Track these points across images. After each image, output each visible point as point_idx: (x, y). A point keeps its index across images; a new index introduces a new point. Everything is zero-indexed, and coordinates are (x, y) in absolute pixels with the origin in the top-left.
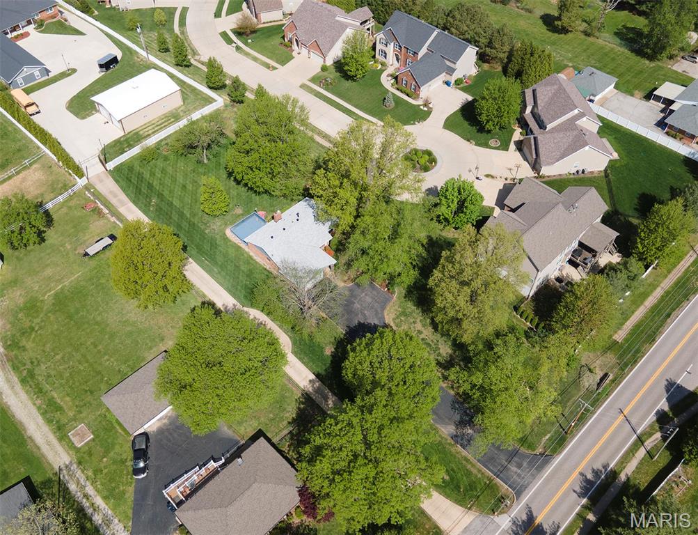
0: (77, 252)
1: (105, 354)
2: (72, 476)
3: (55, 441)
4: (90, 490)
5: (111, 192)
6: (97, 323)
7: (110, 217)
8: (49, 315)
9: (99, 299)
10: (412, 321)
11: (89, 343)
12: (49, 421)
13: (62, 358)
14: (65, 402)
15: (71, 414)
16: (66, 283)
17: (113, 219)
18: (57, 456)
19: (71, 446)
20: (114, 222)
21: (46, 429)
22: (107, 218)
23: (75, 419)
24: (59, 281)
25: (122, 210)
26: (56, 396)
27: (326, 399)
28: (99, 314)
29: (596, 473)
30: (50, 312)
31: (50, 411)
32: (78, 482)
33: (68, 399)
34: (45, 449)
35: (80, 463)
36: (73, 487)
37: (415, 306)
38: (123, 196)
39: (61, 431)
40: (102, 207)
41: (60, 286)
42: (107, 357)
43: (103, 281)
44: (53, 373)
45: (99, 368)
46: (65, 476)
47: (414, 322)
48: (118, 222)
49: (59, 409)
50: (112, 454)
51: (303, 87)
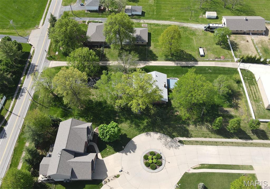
5: (225, 64)
10: (98, 96)
12: (154, 24)
15: (152, 27)
16: (194, 42)
17: (211, 59)
19: (144, 23)
20: (209, 59)
22: (213, 59)
24: (197, 41)
25: (214, 63)
26: (160, 27)
27: (102, 63)
29: (21, 95)
30: (187, 36)
31: (157, 25)
33: (157, 28)
35: (138, 23)
36: (134, 20)
37: (101, 101)
38: (220, 66)
39: (149, 24)
40: (220, 60)
41: (194, 40)
46: (138, 20)
47: (97, 96)
51: (251, 168)
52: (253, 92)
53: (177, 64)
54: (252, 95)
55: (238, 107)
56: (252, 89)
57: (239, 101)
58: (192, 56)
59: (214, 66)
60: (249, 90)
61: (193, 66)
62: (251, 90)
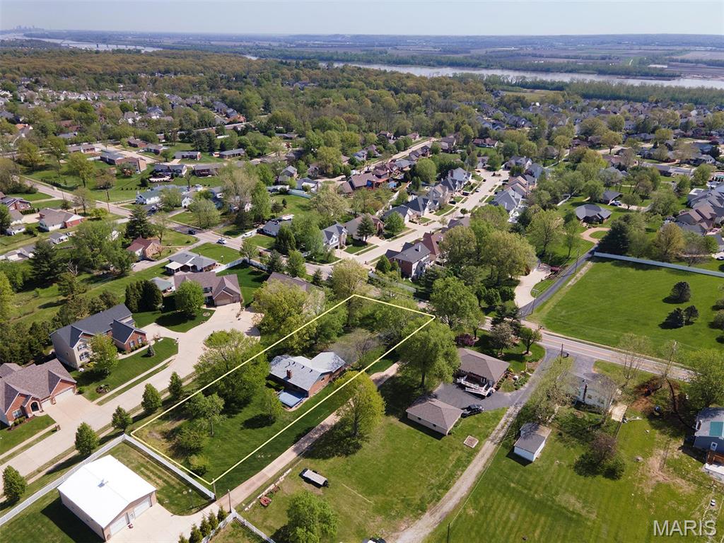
0: (322, 494)
1: (411, 449)
2: (495, 437)
3: (480, 453)
4: (499, 427)
5: (247, 489)
6: (388, 461)
7: (278, 483)
8: (387, 493)
9: (367, 466)
11: (406, 461)
12: (469, 462)
13: (422, 472)
14: (453, 458)
15: (459, 452)
16: (355, 492)
17: (282, 479)
18: (489, 448)
19: (479, 444)
20: (285, 478)
21: (475, 461)
22: (281, 483)
23: (462, 449)
24: (354, 497)
25: (270, 475)
26: (451, 465)
28: (380, 462)
30: (385, 494)
31: (462, 464)
32: (498, 433)
33: (450, 458)
34: (487, 456)
35: (487, 436)
36: (501, 435)
38: (254, 478)
39: (472, 453)
40: (266, 491)
41: (360, 495)
42: (413, 448)
43: (349, 468)
44: (435, 473)
45: (423, 450)
46: (497, 441)
48: (285, 475)
49: (459, 460)
50: (475, 424)
51: (100, 404)
52: (153, 477)
53: (323, 427)
54: (152, 472)
55: (164, 438)
56: (159, 481)
57: (168, 447)
58: (319, 458)
59: (264, 470)
60: (163, 476)
61: (295, 442)
62: (160, 478)
